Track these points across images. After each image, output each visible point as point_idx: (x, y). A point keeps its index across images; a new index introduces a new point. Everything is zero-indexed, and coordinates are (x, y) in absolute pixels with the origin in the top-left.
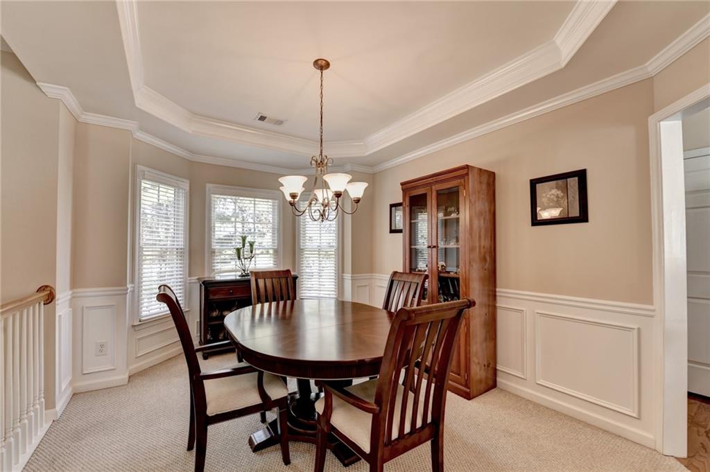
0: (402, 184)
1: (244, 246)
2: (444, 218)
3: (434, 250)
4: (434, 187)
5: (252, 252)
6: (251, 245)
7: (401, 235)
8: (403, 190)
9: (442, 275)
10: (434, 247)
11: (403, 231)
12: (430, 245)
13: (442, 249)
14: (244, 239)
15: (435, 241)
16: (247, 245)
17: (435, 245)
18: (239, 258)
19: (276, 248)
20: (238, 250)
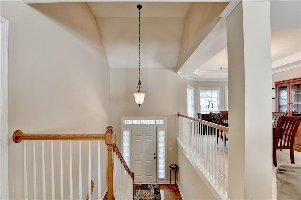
0: (275, 83)
1: (210, 104)
2: (296, 94)
3: (291, 105)
4: (290, 84)
5: (212, 106)
6: (212, 104)
7: (275, 99)
8: (275, 85)
9: (294, 113)
10: (291, 104)
11: (276, 98)
12: (289, 103)
13: (295, 105)
14: (210, 102)
15: (291, 102)
16: (211, 104)
17: (291, 103)
18: (209, 108)
19: (219, 105)
20: (209, 106)
